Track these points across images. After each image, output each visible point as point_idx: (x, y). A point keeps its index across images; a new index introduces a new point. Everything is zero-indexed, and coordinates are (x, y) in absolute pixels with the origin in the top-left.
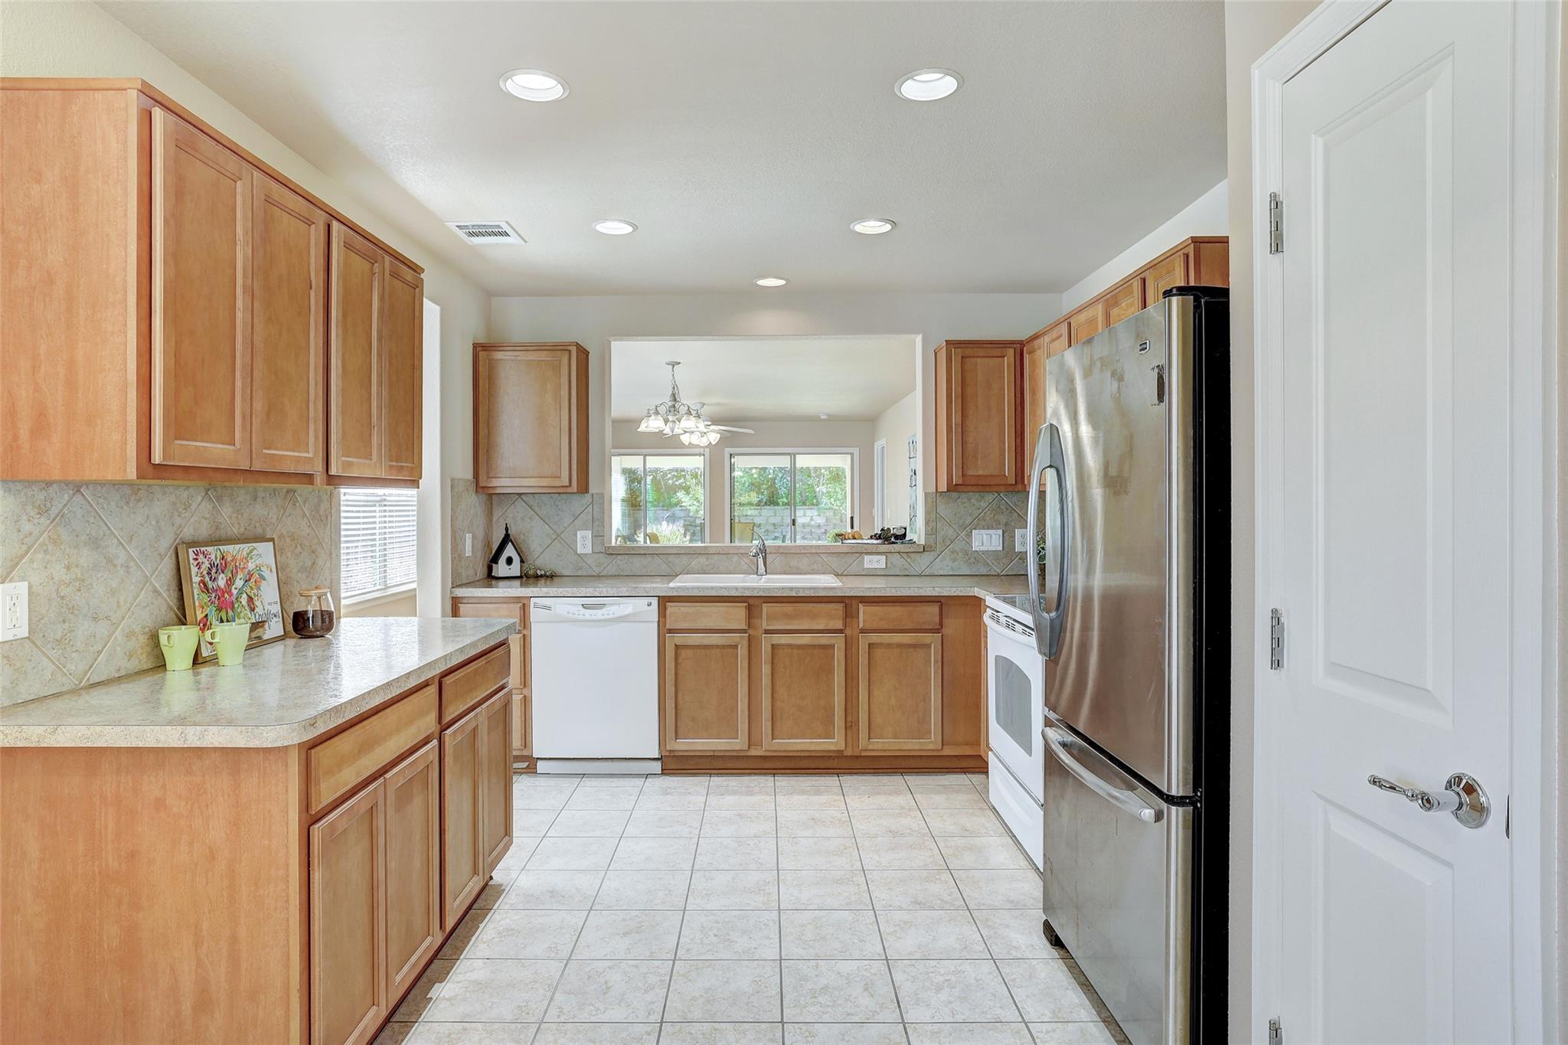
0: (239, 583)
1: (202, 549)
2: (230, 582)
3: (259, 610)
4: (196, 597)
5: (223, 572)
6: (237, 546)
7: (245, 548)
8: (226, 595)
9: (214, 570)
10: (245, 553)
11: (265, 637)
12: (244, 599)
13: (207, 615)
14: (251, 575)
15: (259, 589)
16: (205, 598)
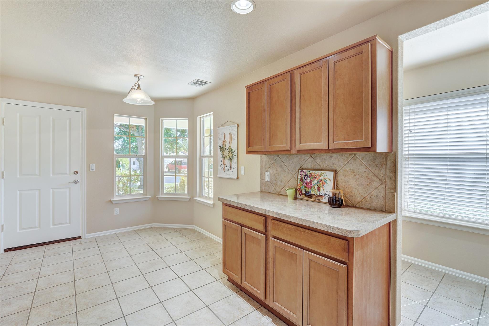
0: (315, 182)
1: (303, 171)
2: (312, 181)
3: (322, 191)
4: (298, 182)
5: (309, 178)
6: (317, 171)
7: (320, 172)
8: (309, 184)
9: (306, 177)
10: (320, 174)
11: (322, 201)
12: (316, 187)
13: (301, 188)
14: (321, 181)
15: (323, 185)
16: (302, 183)
